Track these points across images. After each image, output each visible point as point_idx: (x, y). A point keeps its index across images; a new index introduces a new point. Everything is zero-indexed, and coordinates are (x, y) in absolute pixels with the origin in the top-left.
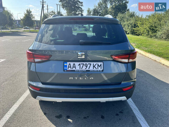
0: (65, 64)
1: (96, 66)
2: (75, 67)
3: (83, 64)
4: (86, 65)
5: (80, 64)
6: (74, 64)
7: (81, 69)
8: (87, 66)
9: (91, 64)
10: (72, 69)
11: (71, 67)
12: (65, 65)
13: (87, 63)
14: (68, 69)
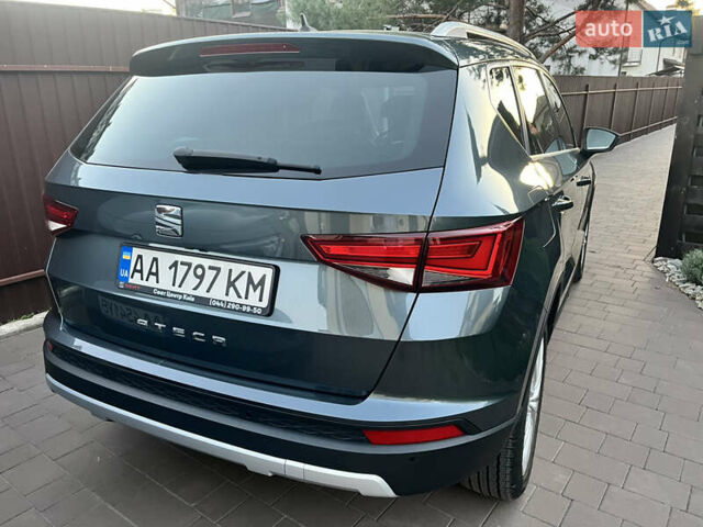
0: (126, 256)
1: (241, 285)
2: (156, 274)
3: (189, 265)
4: (199, 272)
5: (175, 264)
6: (155, 260)
7: (176, 289)
8: (201, 278)
9: (218, 270)
10: (144, 283)
11: (141, 271)
12: (124, 257)
13: (207, 263)
14: (130, 281)
